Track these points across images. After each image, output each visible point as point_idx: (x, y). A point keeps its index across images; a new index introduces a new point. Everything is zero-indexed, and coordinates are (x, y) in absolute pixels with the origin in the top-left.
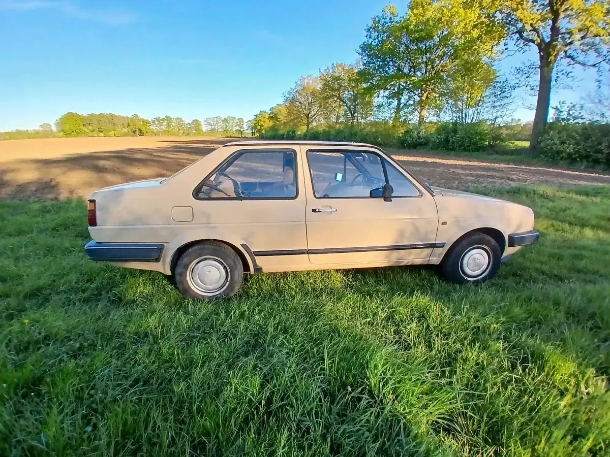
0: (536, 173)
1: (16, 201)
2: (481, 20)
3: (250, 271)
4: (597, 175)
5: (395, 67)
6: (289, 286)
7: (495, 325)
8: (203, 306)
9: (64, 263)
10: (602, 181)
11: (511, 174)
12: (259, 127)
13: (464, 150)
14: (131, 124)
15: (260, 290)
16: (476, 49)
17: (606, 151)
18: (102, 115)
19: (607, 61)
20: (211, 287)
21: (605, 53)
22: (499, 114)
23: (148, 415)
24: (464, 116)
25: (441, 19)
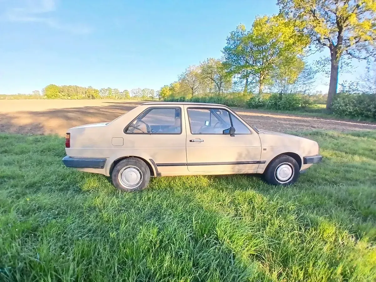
0: (329, 123)
1: (19, 135)
2: (294, 33)
3: (154, 175)
4: (367, 124)
5: (245, 60)
6: (176, 185)
7: (292, 207)
8: (127, 194)
9: (48, 170)
10: (370, 128)
11: (314, 124)
12: (163, 95)
13: (287, 109)
14: (87, 92)
15: (159, 187)
16: (292, 50)
17: (373, 110)
18: (70, 87)
19: (373, 55)
20: (132, 184)
21: (371, 51)
22: (307, 88)
23: (95, 247)
24: (286, 89)
25: (271, 33)
